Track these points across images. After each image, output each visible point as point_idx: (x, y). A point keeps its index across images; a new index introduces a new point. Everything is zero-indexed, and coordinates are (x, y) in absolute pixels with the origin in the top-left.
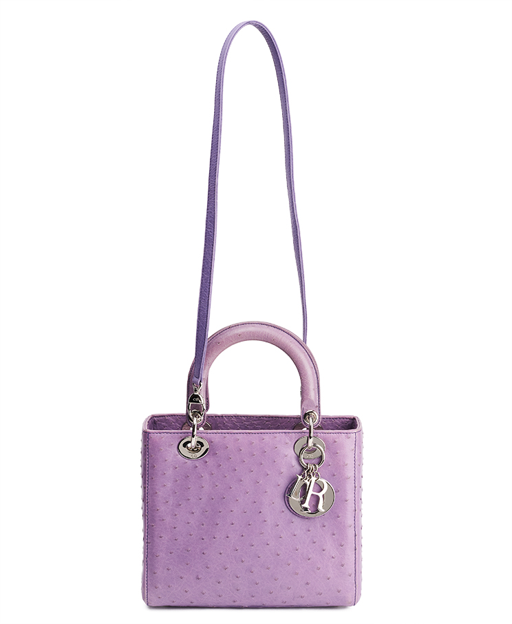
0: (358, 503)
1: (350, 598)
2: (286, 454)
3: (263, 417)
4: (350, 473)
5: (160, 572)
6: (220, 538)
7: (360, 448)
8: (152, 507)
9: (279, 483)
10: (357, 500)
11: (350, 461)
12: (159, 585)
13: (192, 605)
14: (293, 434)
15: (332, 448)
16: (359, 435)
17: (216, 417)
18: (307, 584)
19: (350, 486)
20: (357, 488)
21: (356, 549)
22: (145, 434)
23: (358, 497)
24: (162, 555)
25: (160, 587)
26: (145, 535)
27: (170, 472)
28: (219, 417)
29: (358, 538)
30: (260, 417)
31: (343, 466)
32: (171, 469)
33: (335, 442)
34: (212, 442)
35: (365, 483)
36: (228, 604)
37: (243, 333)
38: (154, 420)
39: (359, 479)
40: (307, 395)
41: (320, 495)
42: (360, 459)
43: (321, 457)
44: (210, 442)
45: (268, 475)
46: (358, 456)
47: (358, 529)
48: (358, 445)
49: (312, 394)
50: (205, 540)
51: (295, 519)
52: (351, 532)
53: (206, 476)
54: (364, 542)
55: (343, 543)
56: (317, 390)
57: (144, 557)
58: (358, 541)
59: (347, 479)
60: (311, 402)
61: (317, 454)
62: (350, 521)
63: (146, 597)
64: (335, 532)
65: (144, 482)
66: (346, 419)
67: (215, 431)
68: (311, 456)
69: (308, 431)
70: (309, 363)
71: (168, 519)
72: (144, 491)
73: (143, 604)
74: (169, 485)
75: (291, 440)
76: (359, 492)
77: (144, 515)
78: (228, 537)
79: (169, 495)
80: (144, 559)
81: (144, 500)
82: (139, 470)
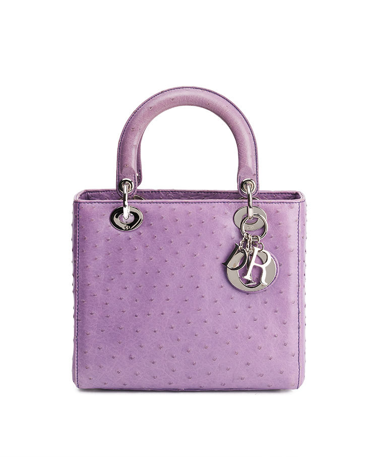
0: (302, 278)
1: (293, 380)
2: (225, 225)
3: (201, 192)
4: (293, 245)
5: (91, 351)
6: (155, 315)
7: (304, 220)
8: (83, 282)
9: (218, 256)
10: (301, 276)
11: (293, 232)
12: (89, 365)
13: (125, 387)
14: (233, 204)
15: (275, 217)
16: (303, 205)
17: (152, 192)
18: (248, 364)
19: (293, 259)
20: (301, 262)
21: (300, 328)
22: (76, 205)
23: (302, 272)
24: (92, 332)
25: (91, 368)
26: (75, 312)
27: (101, 244)
28: (155, 192)
29: (302, 315)
30: (198, 192)
31: (286, 238)
32: (103, 241)
33: (277, 212)
34: (146, 212)
35: (308, 258)
36: (163, 386)
37: (177, 97)
38: (88, 195)
39: (303, 252)
40: (245, 162)
41: (263, 267)
42: (304, 231)
43: (264, 227)
44: (145, 212)
45: (205, 247)
46: (302, 228)
47: (302, 306)
48: (301, 216)
49: (250, 162)
50: (138, 317)
51: (235, 295)
52: (294, 310)
53: (140, 249)
54: (307, 321)
55: (286, 321)
56: (254, 157)
57: (75, 335)
58: (302, 319)
59: (290, 251)
60: (249, 170)
61: (259, 224)
62: (293, 297)
63: (76, 379)
64: (277, 309)
65: (75, 256)
66: (289, 194)
67: (150, 201)
68: (252, 227)
69: (247, 201)
70: (246, 129)
71: (99, 294)
72: (75, 266)
73: (74, 386)
74: (101, 258)
75: (230, 210)
76: (302, 266)
77: (75, 291)
78: (163, 314)
79: (101, 269)
80: (74, 338)
81: (75, 275)
82: (70, 245)
